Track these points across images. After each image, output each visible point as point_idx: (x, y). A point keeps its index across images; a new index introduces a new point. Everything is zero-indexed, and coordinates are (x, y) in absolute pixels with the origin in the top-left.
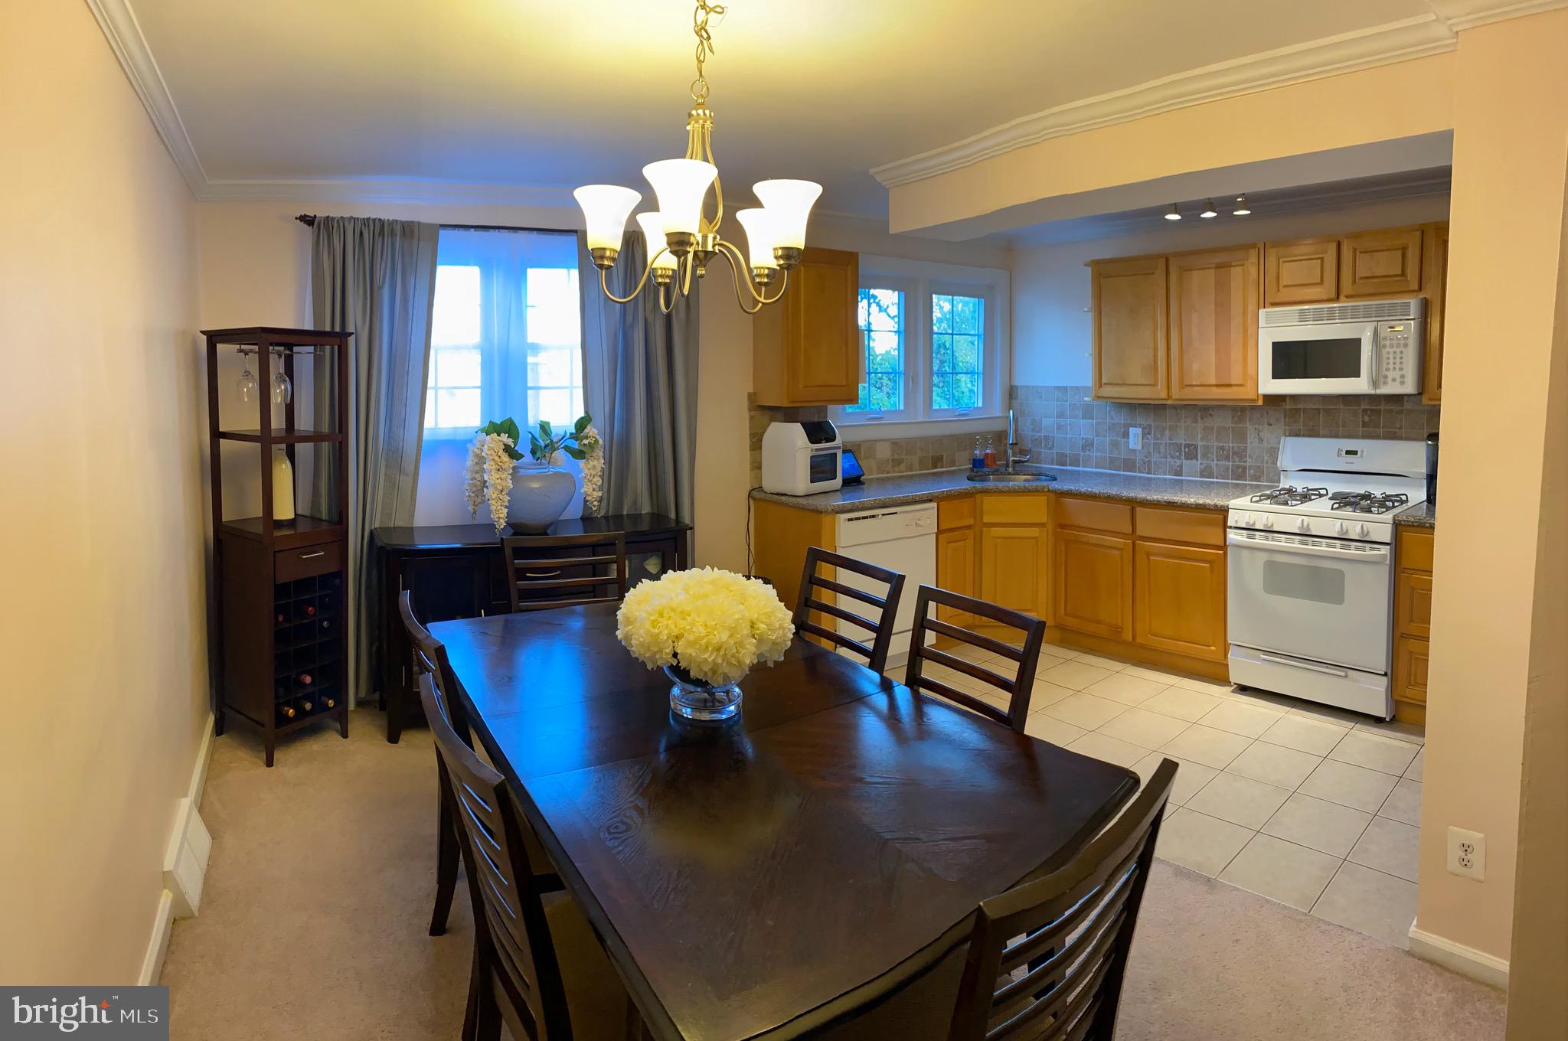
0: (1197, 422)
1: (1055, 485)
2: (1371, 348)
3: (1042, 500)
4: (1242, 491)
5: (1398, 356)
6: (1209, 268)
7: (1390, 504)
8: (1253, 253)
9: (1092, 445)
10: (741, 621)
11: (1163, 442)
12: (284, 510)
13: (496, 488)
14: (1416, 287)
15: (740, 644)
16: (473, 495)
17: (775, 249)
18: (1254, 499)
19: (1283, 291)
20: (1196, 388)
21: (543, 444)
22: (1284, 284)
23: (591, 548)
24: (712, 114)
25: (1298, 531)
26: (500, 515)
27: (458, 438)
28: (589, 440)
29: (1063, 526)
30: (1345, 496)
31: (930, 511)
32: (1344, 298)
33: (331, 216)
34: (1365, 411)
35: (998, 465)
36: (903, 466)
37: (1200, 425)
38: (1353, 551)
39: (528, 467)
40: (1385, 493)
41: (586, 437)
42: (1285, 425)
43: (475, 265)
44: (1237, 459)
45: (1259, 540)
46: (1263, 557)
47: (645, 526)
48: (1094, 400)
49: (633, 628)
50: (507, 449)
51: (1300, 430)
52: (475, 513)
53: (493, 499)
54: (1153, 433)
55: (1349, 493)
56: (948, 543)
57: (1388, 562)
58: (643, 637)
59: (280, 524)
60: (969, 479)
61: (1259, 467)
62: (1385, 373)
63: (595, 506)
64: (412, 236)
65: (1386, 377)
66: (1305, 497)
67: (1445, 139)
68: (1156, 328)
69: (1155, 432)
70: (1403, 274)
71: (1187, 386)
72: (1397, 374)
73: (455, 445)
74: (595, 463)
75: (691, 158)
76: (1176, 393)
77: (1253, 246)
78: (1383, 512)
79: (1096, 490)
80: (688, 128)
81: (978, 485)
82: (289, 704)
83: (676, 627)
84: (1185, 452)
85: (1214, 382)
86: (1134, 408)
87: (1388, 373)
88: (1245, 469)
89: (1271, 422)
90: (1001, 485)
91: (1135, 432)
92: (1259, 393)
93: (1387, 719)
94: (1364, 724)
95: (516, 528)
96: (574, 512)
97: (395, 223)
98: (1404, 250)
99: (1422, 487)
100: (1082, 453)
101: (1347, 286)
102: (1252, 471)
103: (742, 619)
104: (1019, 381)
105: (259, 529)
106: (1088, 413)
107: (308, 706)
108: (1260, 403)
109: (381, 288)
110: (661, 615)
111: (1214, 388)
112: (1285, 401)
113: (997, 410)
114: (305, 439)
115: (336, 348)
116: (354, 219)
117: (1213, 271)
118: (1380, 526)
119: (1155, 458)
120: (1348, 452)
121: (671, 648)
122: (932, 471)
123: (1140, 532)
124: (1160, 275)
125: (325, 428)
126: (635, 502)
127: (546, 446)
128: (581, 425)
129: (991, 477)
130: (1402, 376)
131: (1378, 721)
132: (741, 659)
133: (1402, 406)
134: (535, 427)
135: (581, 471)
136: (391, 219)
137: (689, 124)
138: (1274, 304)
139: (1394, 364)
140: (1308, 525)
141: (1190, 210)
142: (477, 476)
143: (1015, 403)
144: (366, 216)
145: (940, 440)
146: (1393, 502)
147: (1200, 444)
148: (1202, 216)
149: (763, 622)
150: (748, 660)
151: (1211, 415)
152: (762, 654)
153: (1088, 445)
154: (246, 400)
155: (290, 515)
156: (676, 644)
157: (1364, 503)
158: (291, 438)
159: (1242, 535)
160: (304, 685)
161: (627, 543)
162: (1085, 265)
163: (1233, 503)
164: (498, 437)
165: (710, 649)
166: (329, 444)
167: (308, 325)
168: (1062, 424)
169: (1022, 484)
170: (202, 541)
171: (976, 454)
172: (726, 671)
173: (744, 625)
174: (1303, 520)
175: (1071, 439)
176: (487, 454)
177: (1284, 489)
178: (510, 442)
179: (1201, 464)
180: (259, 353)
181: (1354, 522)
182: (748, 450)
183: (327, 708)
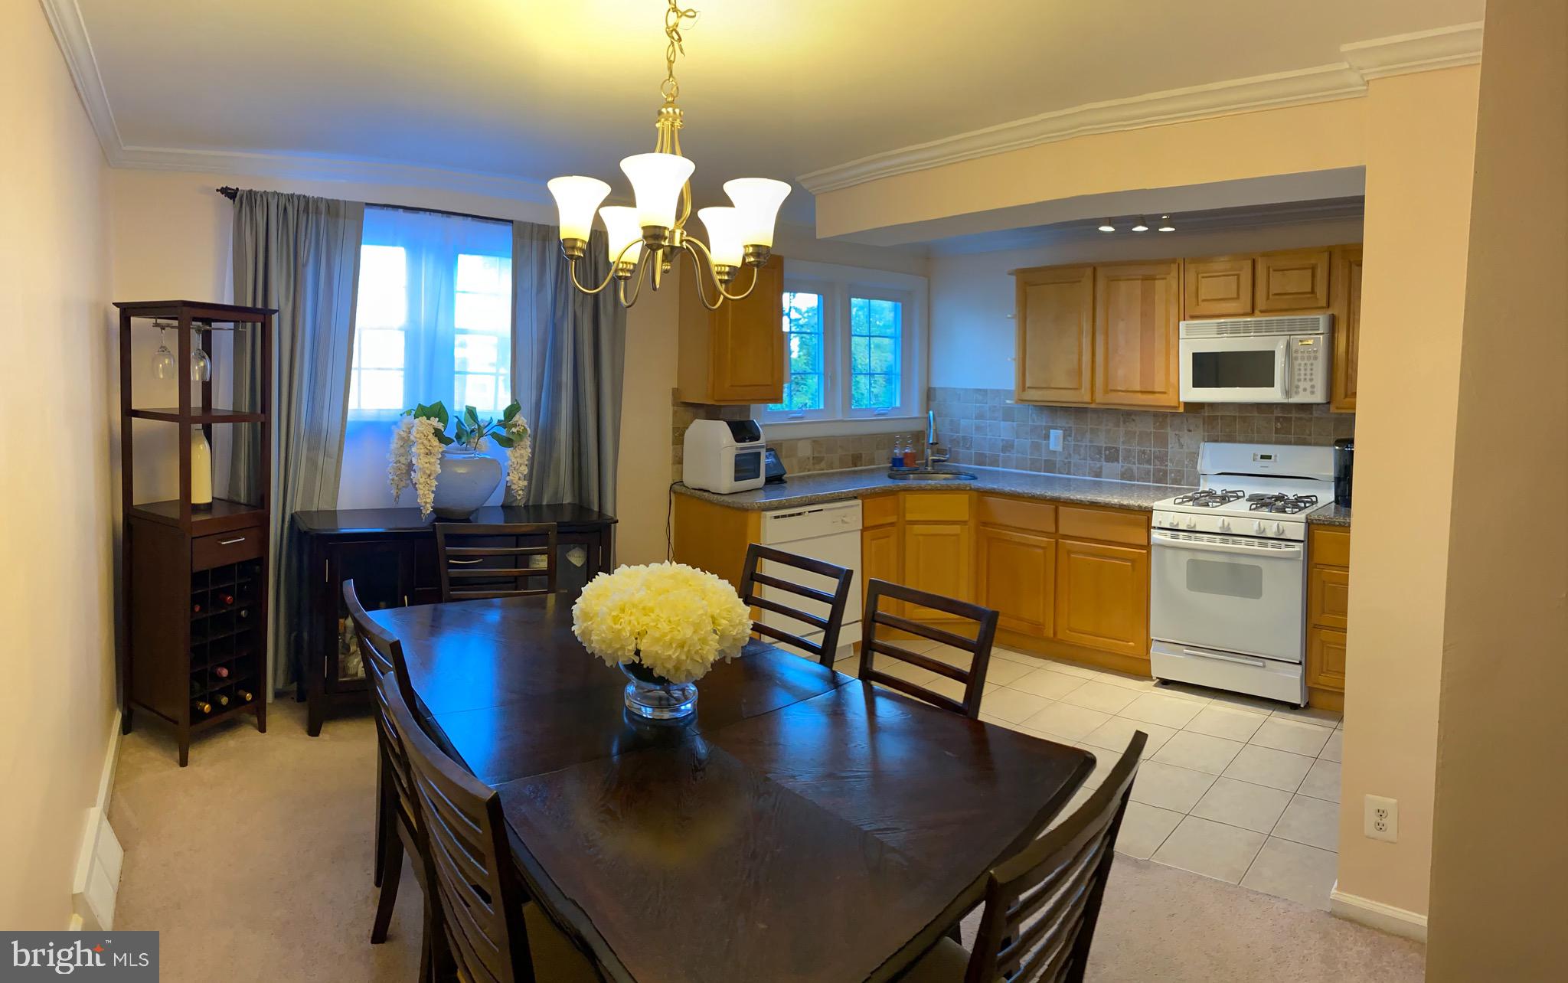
0: (1118, 426)
1: (975, 484)
2: (1283, 360)
3: (964, 498)
4: (1164, 493)
5: (1309, 367)
6: (1138, 279)
7: (1302, 505)
8: (1174, 267)
9: (1012, 446)
10: (704, 617)
11: (1084, 444)
12: (202, 493)
13: (424, 473)
14: (1324, 304)
15: (703, 641)
16: (396, 478)
17: (746, 247)
18: (1177, 501)
19: (1203, 304)
20: (1121, 393)
21: (468, 429)
22: (1204, 298)
23: (515, 538)
24: (682, 113)
25: (1219, 531)
26: (426, 500)
27: (383, 420)
28: (518, 428)
29: (985, 524)
30: (1261, 498)
31: (855, 508)
32: (1259, 313)
33: (254, 189)
34: (1277, 419)
35: (917, 464)
36: (823, 465)
37: (1122, 430)
38: (1270, 549)
39: (455, 451)
40: (1296, 495)
41: (515, 426)
42: (1204, 431)
43: (402, 246)
44: (1158, 463)
45: (1182, 540)
46: (1186, 556)
47: (567, 517)
48: (1017, 402)
49: (592, 624)
50: (437, 433)
51: (1218, 436)
52: (398, 497)
53: (420, 484)
54: (1073, 435)
55: (1265, 495)
56: (874, 540)
57: (1302, 558)
58: (605, 633)
59: (197, 508)
60: (890, 477)
61: (1179, 471)
62: (1296, 383)
63: (519, 495)
64: (337, 215)
65: (1297, 387)
66: (1224, 499)
67: (1360, 173)
68: (1081, 332)
69: (1075, 435)
70: (1313, 292)
71: (1112, 390)
72: (1308, 385)
73: (379, 429)
74: (522, 452)
75: (661, 152)
76: (1100, 398)
77: (1174, 261)
78: (1296, 512)
79: (1019, 490)
80: (657, 125)
81: (901, 483)
82: (204, 700)
83: (638, 624)
84: (1105, 455)
85: (1138, 388)
86: (1055, 410)
87: (1299, 384)
88: (1165, 472)
89: (1191, 428)
90: (923, 483)
91: (1056, 435)
92: (1181, 400)
93: (1302, 706)
94: (1282, 711)
95: (441, 514)
96: (497, 499)
97: (320, 200)
98: (1313, 269)
99: (1330, 488)
100: (1002, 454)
101: (1261, 302)
102: (1173, 475)
103: (706, 615)
104: (937, 383)
105: (175, 514)
106: (1008, 414)
107: (224, 700)
108: (1181, 410)
109: (305, 265)
110: (623, 610)
111: (1139, 395)
112: (1204, 407)
113: (915, 410)
114: (224, 419)
115: (259, 325)
116: (278, 194)
117: (1140, 281)
118: (1294, 525)
119: (1075, 459)
120: (1263, 457)
121: (634, 645)
122: (853, 469)
123: (1062, 531)
124: (1087, 283)
125: (245, 408)
126: (556, 493)
127: (472, 431)
128: (510, 413)
129: (911, 475)
130: (1313, 387)
131: (1293, 707)
132: (705, 656)
133: (1311, 414)
134: (460, 412)
135: (507, 459)
136: (316, 197)
137: (659, 121)
138: (1193, 317)
139: (1305, 375)
140: (1229, 524)
141: (1123, 224)
142: (402, 460)
143: (933, 404)
144: (290, 192)
145: (859, 439)
146: (1305, 503)
147: (1122, 447)
148: (1134, 229)
149: (724, 619)
150: (712, 657)
151: (1134, 420)
152: (722, 651)
153: (1008, 446)
154: (161, 376)
155: (208, 499)
156: (638, 641)
157: (1280, 504)
158: (208, 419)
159: (1166, 535)
160: (221, 679)
161: (558, 533)
162: (1009, 274)
163: (1156, 505)
164: (428, 421)
165: (674, 646)
166: (249, 424)
167: (228, 300)
168: (983, 425)
169: (944, 483)
170: (111, 526)
171: (896, 453)
172: (690, 668)
173: (707, 621)
174: (1224, 520)
175: (991, 439)
176: (416, 437)
177: (1203, 492)
178: (440, 426)
179: (1122, 466)
180: (179, 328)
181: (1270, 522)
182: (671, 443)
183: (244, 701)
